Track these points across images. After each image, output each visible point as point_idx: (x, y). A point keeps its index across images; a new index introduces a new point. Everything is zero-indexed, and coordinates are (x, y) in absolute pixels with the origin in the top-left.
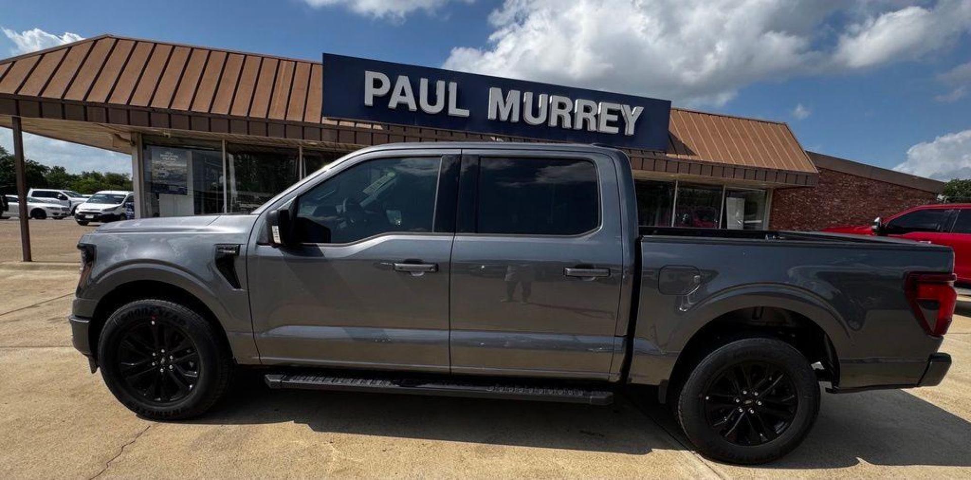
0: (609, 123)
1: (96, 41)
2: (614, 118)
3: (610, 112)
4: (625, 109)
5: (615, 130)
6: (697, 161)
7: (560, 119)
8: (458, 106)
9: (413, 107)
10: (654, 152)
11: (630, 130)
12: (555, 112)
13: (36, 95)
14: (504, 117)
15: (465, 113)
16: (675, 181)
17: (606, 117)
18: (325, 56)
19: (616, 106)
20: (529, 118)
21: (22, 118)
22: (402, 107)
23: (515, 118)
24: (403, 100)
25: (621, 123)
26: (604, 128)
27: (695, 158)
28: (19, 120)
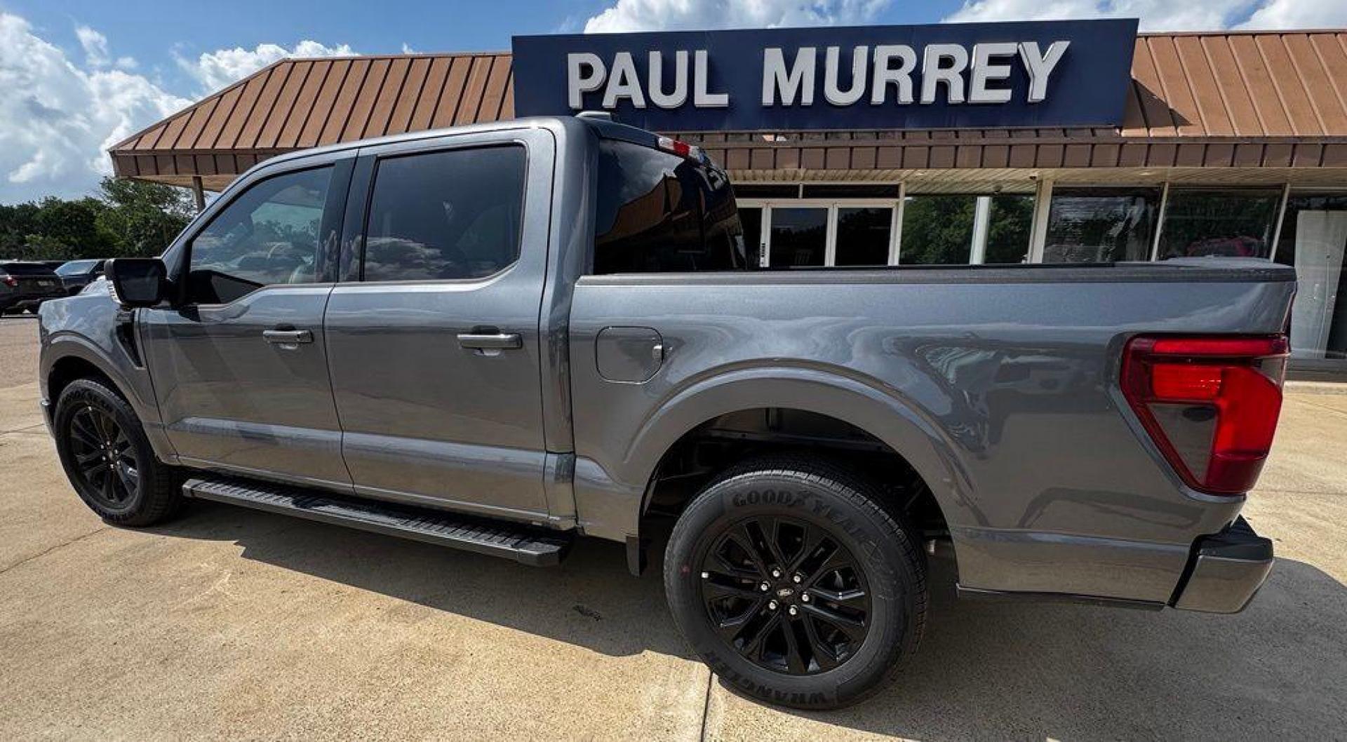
0: (992, 84)
1: (273, 69)
2: (1004, 71)
3: (994, 60)
4: (1030, 50)
5: (1004, 95)
6: (1195, 138)
7: (892, 88)
8: (711, 90)
9: (639, 101)
10: (1092, 130)
11: (1038, 92)
12: (883, 75)
13: (209, 147)
14: (788, 98)
15: (722, 100)
16: (1164, 183)
17: (983, 72)
18: (516, 40)
19: (1008, 48)
20: (834, 95)
21: (203, 177)
22: (624, 102)
23: (808, 98)
24: (624, 91)
25: (1020, 78)
26: (980, 94)
27: (1192, 132)
28: (200, 179)
